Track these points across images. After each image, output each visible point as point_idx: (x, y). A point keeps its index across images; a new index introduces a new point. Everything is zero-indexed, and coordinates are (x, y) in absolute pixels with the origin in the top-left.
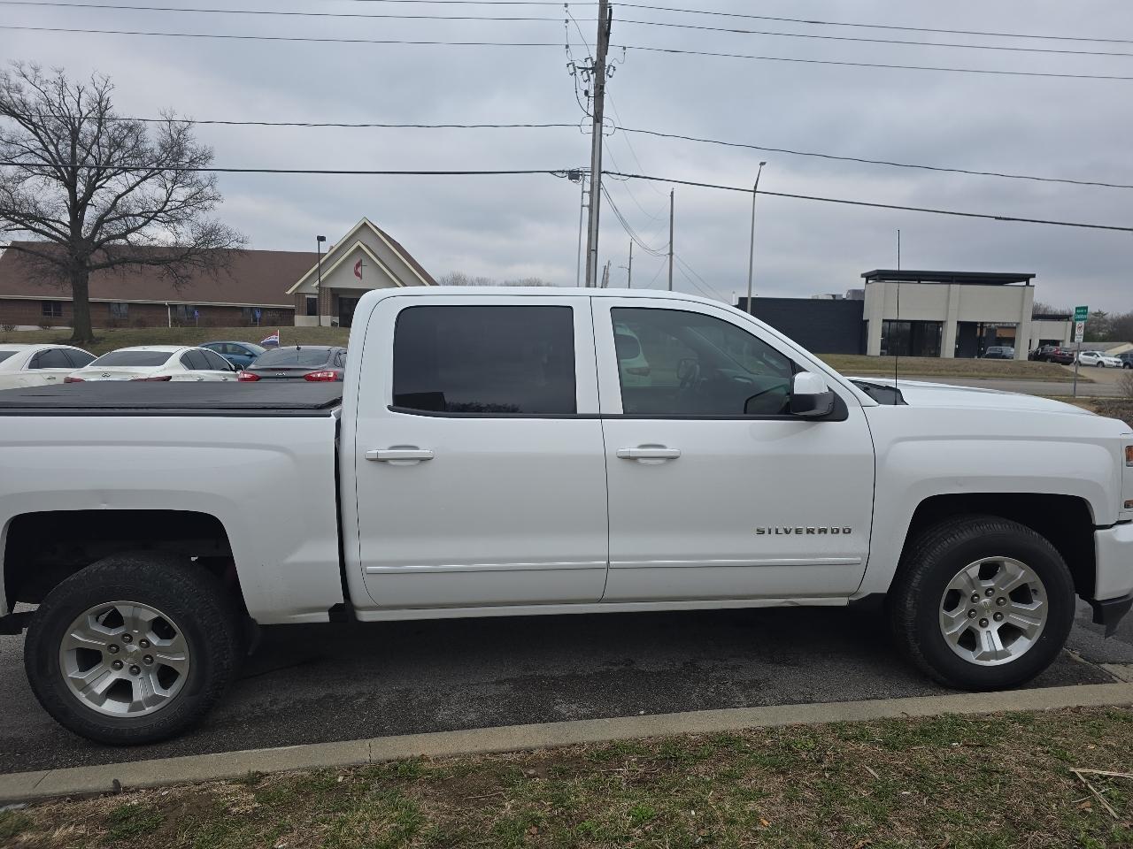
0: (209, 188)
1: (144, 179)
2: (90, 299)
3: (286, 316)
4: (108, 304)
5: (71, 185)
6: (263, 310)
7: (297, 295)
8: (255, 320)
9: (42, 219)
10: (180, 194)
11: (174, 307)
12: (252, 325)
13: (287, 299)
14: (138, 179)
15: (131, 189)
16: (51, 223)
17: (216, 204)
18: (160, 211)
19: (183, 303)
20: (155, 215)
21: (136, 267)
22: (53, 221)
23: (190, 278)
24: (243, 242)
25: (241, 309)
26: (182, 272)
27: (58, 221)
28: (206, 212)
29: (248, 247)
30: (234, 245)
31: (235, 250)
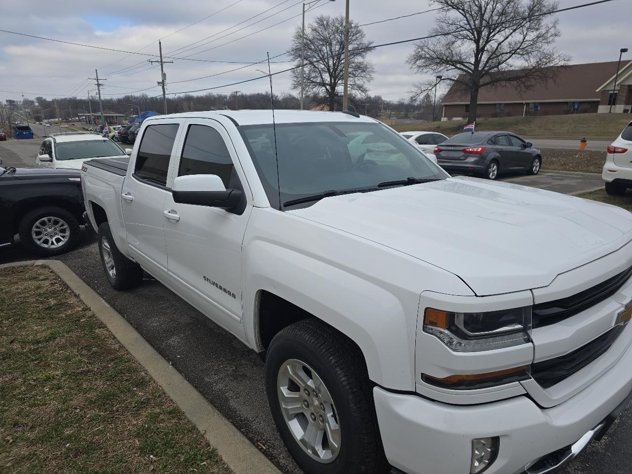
0: (553, 29)
1: (514, 31)
2: (478, 103)
3: (594, 106)
4: (495, 104)
5: (477, 42)
6: (580, 103)
7: (604, 92)
8: (574, 110)
9: (461, 63)
10: (532, 35)
11: (528, 104)
12: (573, 113)
13: (596, 95)
14: (511, 31)
15: (507, 38)
16: (466, 64)
17: (557, 38)
18: (518, 49)
19: (533, 101)
20: (516, 52)
21: (504, 83)
22: (466, 63)
23: (532, 86)
24: (568, 60)
25: (567, 103)
26: (529, 83)
27: (468, 63)
28: (549, 44)
29: (571, 63)
30: (562, 63)
31: (562, 67)
